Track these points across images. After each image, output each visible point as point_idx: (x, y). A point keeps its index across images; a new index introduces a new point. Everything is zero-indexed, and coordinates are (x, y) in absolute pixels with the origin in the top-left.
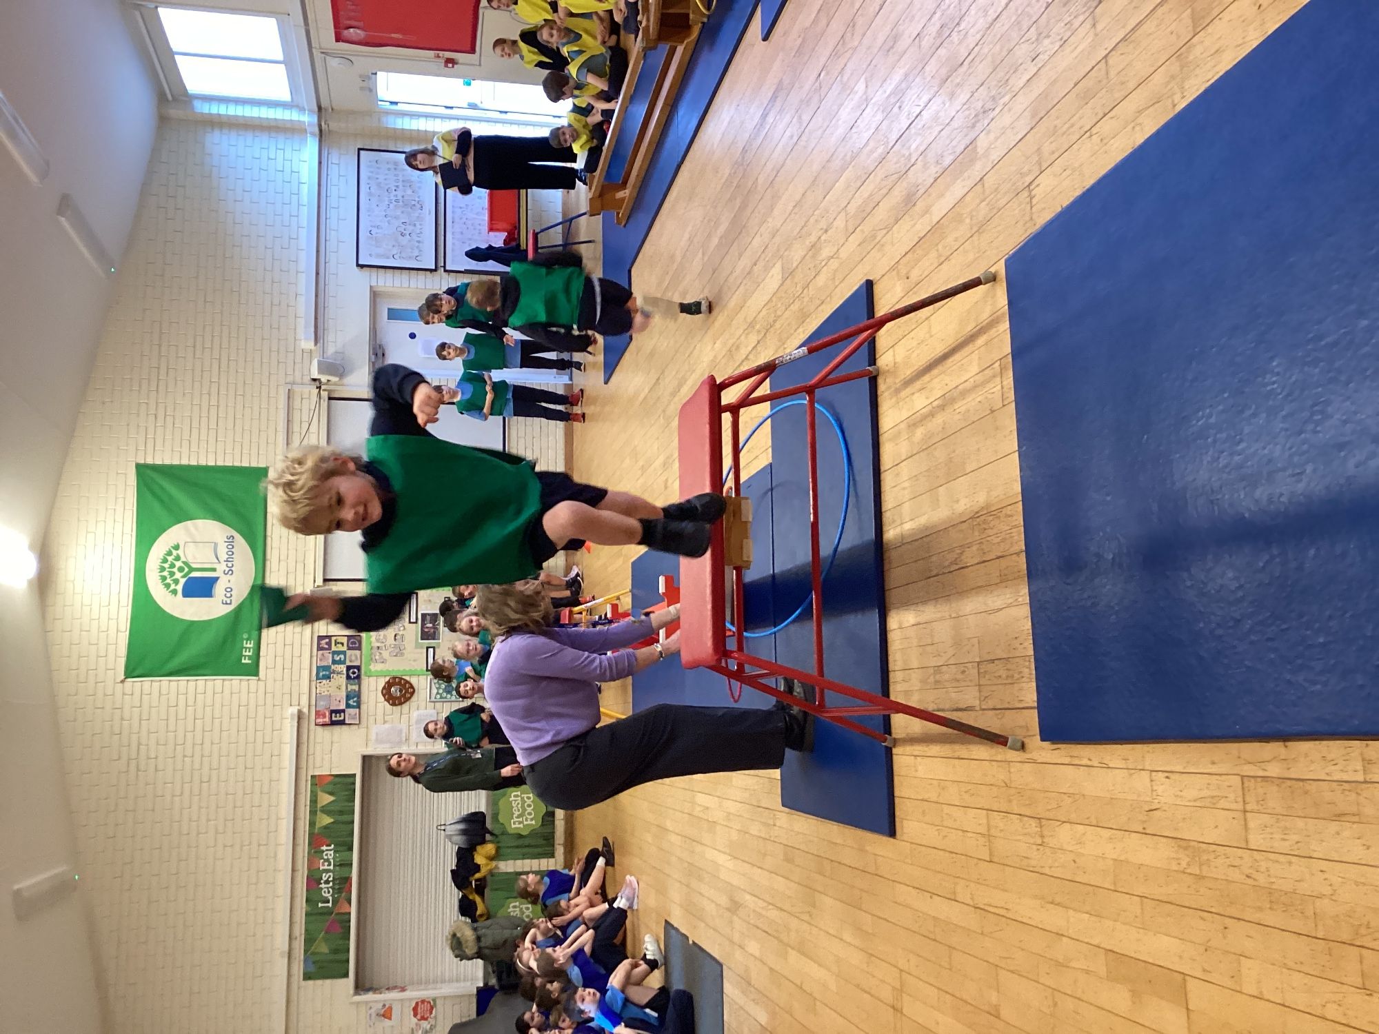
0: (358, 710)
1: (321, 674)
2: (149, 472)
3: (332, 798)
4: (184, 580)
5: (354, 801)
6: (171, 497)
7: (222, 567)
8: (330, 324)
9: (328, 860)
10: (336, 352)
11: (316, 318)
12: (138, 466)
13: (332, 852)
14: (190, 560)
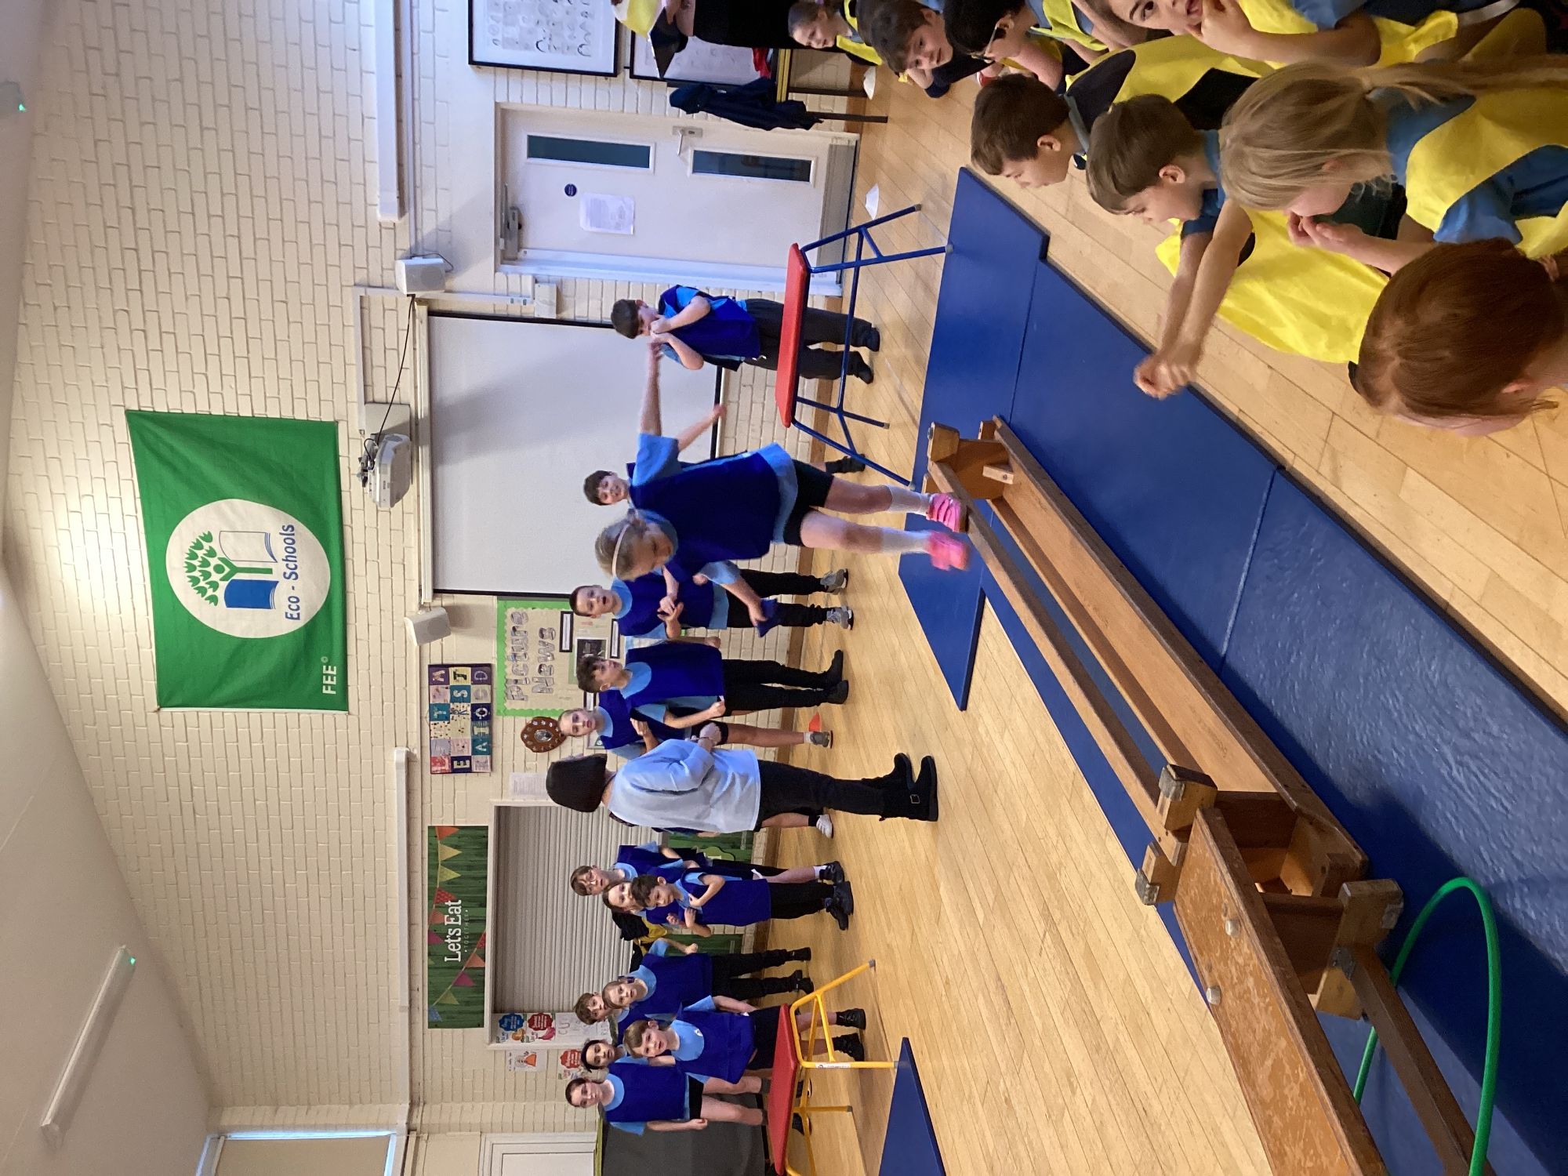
0: (488, 757)
1: (436, 715)
2: (149, 425)
3: (457, 852)
4: (227, 583)
5: (486, 855)
6: (187, 463)
7: (279, 569)
8: (426, 176)
9: (454, 915)
10: (438, 230)
11: (400, 165)
12: (129, 414)
13: (459, 908)
14: (231, 557)
